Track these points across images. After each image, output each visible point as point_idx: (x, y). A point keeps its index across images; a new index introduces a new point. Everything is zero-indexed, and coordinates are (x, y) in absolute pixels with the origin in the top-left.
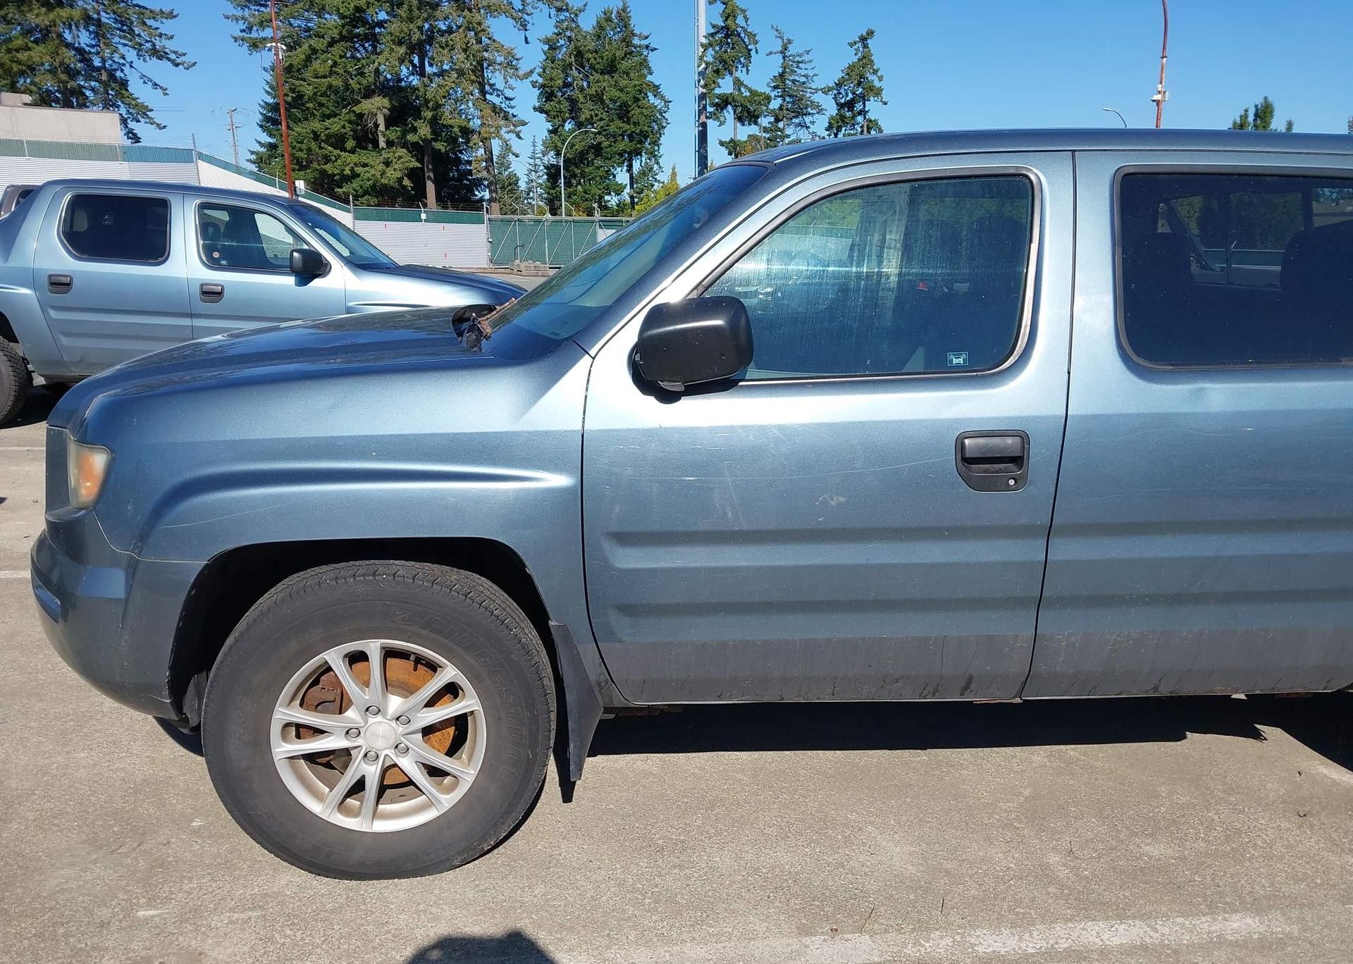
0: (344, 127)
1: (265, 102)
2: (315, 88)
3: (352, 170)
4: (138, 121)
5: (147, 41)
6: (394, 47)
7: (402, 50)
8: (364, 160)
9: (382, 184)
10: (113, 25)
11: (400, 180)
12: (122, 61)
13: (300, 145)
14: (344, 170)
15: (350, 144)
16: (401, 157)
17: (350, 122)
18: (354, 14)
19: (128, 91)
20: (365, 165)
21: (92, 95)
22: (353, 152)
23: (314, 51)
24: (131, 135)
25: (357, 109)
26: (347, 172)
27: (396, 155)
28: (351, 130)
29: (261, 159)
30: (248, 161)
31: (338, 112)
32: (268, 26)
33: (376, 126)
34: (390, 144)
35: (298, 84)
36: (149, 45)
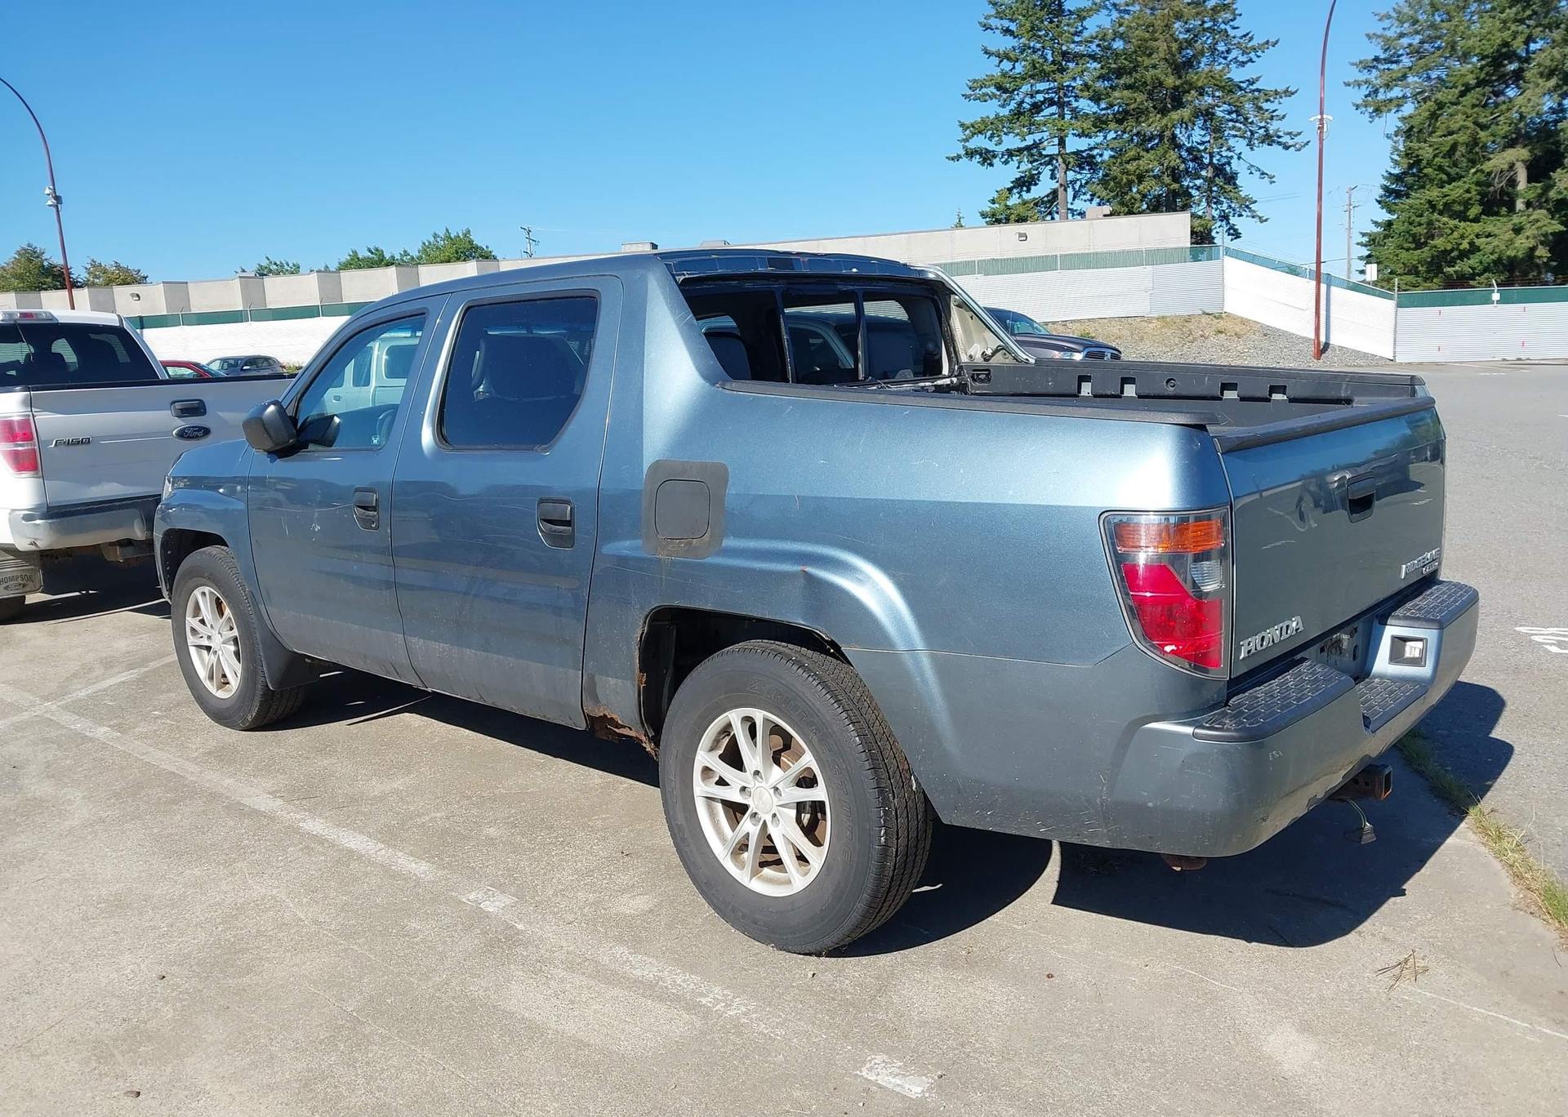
0: (1468, 191)
1: (1390, 174)
2: (1436, 149)
3: (1471, 244)
4: (1240, 215)
5: (1260, 128)
6: (1540, 81)
7: (1553, 82)
8: (1490, 228)
9: (1509, 257)
10: (1227, 117)
11: (1533, 249)
12: (1230, 154)
13: (1419, 219)
14: (1461, 244)
15: (1474, 211)
16: (1538, 221)
17: (1478, 184)
18: (1498, 51)
19: (1235, 184)
20: (1489, 236)
21: (1198, 193)
22: (1476, 220)
23: (1441, 105)
24: (1232, 231)
25: (1487, 166)
26: (1465, 245)
27: (1532, 218)
28: (1478, 194)
29: (1374, 240)
30: (1358, 244)
31: (1463, 174)
32: (1396, 86)
33: (1512, 182)
34: (1528, 204)
35: (1417, 148)
36: (1262, 131)
